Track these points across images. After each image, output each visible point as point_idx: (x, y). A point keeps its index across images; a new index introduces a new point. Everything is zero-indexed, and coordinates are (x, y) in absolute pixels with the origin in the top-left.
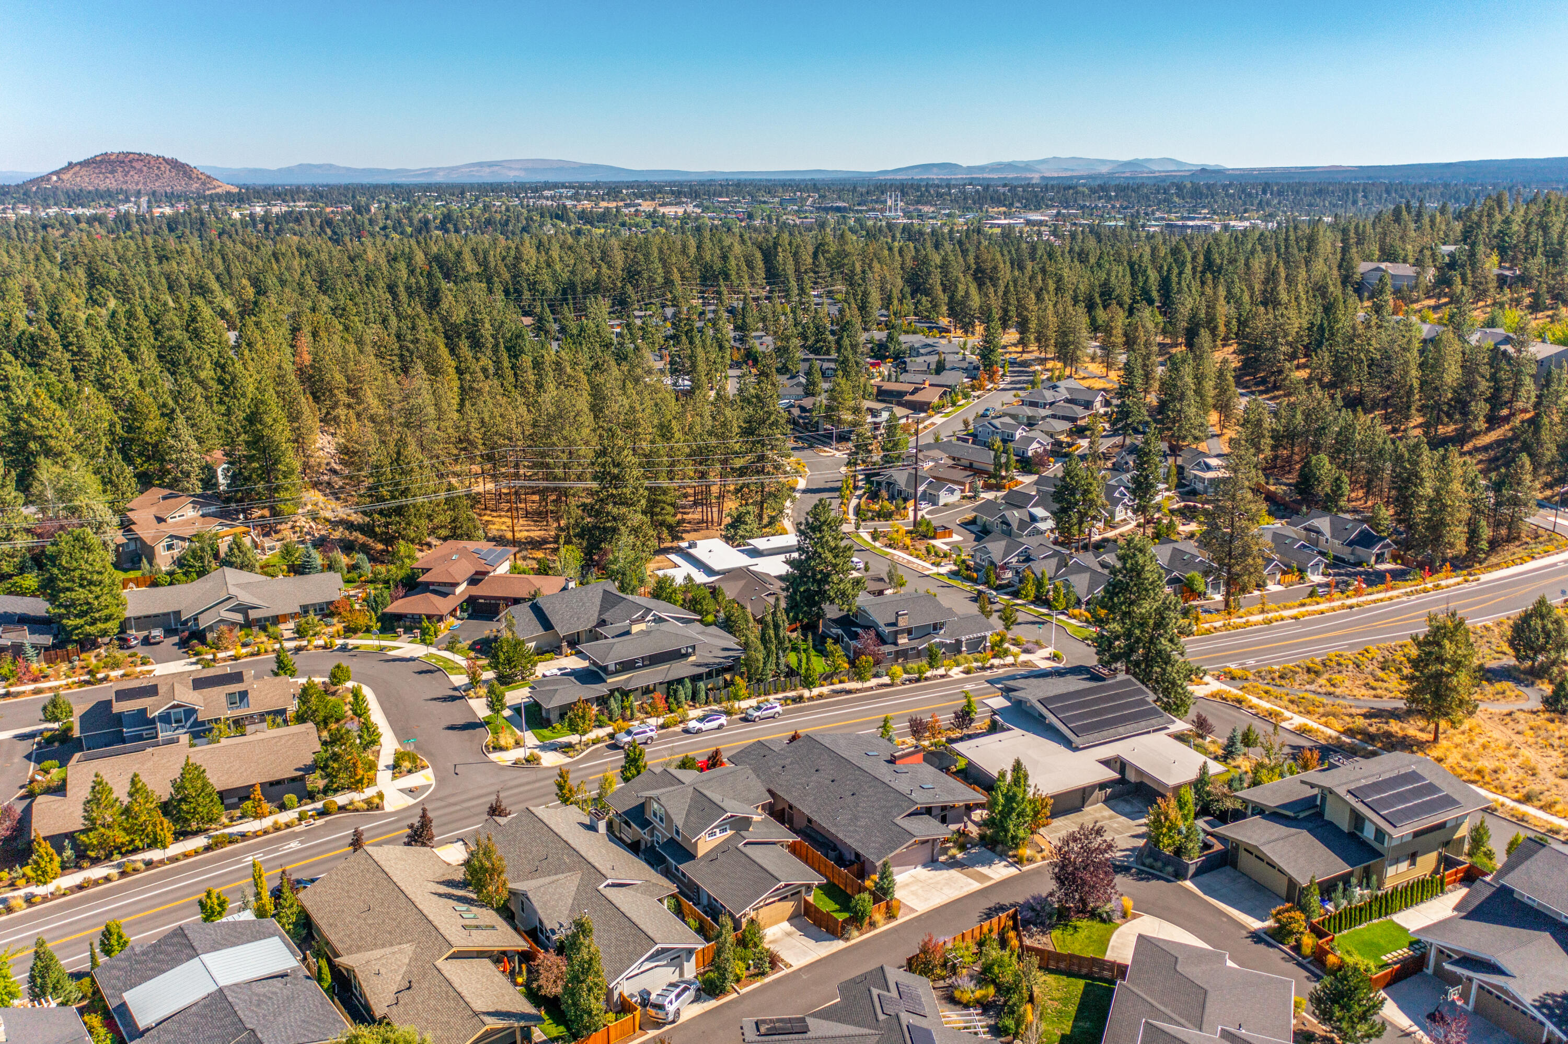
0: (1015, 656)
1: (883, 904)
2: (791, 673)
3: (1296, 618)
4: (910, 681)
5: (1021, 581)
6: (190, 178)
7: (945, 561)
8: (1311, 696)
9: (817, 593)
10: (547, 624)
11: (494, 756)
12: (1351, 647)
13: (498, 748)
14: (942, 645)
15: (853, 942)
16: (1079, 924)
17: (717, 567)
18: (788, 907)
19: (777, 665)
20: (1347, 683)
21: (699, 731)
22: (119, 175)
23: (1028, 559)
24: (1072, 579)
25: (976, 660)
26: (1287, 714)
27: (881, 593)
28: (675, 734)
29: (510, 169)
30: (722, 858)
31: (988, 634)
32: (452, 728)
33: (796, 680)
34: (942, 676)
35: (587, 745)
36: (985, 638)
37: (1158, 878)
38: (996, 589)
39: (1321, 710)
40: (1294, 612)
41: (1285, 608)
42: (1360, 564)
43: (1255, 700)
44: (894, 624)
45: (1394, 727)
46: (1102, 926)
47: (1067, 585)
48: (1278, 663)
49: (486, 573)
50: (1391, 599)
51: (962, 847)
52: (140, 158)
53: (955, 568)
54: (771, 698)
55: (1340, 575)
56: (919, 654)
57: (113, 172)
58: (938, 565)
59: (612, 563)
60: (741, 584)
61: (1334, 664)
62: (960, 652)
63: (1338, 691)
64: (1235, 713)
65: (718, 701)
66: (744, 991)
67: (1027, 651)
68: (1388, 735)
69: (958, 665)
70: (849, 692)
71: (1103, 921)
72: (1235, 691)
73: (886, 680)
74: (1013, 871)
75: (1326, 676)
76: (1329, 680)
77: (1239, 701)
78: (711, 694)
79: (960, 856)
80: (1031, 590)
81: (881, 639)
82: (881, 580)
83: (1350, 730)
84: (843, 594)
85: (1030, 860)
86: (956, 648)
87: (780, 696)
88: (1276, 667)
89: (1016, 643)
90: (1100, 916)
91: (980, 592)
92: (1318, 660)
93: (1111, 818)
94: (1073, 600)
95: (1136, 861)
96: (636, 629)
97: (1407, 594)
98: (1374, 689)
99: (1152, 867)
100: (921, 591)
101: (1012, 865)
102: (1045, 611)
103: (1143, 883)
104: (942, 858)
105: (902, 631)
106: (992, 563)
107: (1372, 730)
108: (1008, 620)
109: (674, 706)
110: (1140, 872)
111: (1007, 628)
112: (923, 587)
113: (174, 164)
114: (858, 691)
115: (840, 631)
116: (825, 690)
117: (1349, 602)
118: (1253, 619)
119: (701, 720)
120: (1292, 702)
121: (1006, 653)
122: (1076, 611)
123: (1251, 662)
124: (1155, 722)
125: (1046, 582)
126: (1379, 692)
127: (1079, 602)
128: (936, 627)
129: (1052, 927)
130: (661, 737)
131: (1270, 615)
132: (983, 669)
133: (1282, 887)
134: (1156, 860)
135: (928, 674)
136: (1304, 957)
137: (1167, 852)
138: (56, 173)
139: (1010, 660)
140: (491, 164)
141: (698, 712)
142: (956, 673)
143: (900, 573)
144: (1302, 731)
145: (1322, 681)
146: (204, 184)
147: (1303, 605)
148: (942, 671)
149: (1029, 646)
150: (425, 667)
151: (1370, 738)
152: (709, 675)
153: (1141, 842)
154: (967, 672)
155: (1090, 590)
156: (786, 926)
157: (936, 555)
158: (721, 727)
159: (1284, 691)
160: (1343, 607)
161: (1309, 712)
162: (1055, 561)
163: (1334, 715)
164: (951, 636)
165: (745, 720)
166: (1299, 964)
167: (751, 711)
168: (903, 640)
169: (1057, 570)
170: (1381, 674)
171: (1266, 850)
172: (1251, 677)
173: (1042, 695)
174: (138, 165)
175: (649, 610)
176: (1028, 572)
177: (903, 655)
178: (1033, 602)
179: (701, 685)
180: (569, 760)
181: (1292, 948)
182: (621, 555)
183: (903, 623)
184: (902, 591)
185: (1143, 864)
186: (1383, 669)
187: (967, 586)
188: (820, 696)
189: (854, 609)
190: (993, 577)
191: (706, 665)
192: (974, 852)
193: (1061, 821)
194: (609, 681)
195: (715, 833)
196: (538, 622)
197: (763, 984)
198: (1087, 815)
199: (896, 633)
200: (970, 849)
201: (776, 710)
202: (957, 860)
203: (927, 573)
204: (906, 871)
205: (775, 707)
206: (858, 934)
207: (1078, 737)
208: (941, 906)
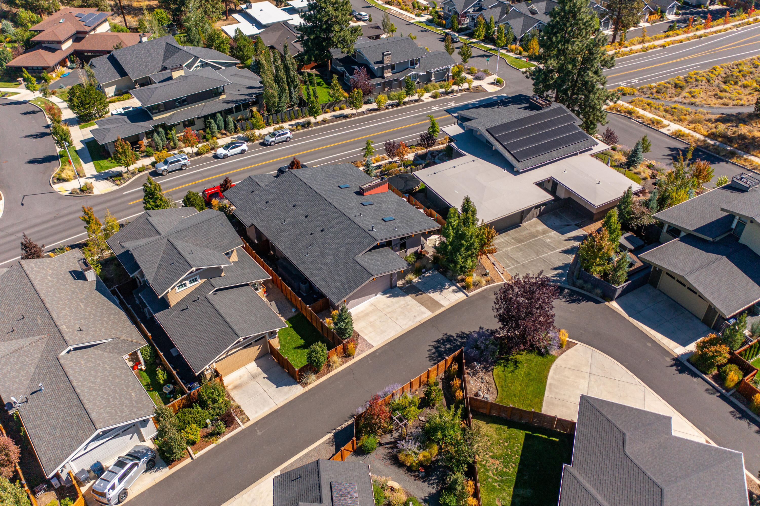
0: (470, 82)
1: (340, 348)
2: (302, 103)
3: (663, 46)
4: (392, 105)
5: (475, 25)
7: (425, 12)
8: (680, 106)
9: (324, 40)
10: (122, 72)
11: (57, 187)
12: (703, 66)
13: (60, 180)
14: (418, 76)
15: (310, 386)
16: (518, 357)
17: (264, 22)
18: (255, 351)
19: (291, 98)
20: (702, 94)
21: (225, 156)
23: (481, 9)
24: (511, 22)
25: (441, 87)
26: (666, 122)
27: (378, 37)
28: (207, 159)
30: (192, 308)
31: (451, 67)
32: (32, 162)
33: (305, 110)
34: (416, 101)
35: (133, 174)
36: (448, 69)
37: (588, 299)
38: (458, 32)
39: (688, 117)
40: (661, 42)
41: (656, 39)
42: (699, 6)
43: (641, 112)
44: (381, 62)
45: (744, 129)
46: (540, 359)
47: (508, 27)
48: (654, 81)
49: (86, 33)
50: (726, 30)
51: (418, 272)
53: (431, 17)
54: (286, 125)
55: (686, 14)
56: (400, 84)
58: (419, 15)
59: (185, 21)
60: (278, 34)
61: (693, 80)
62: (430, 81)
63: (697, 100)
64: (626, 122)
65: (244, 129)
66: (196, 456)
67: (478, 78)
68: (742, 137)
69: (427, 91)
70: (346, 117)
71: (541, 354)
72: (626, 105)
73: (374, 106)
74: (461, 296)
75: (687, 90)
76: (690, 93)
77: (630, 113)
78: (238, 125)
79: (415, 280)
80: (482, 32)
81: (371, 74)
82: (378, 27)
83: (713, 134)
84: (344, 41)
85: (476, 285)
86: (427, 78)
87: (293, 122)
88: (654, 85)
89: (470, 72)
90: (538, 349)
91: (447, 34)
92: (681, 77)
93: (544, 232)
94: (511, 38)
95: (567, 281)
96: (176, 75)
97: (736, 26)
98: (721, 98)
99: (582, 288)
100: (405, 35)
101: (460, 289)
102: (491, 47)
103: (575, 305)
104: (400, 283)
105: (387, 67)
106: (456, 13)
107: (729, 133)
108: (465, 56)
109: (209, 136)
110: (572, 292)
111: (465, 61)
112: (406, 32)
114: (353, 115)
115: (343, 69)
116: (328, 116)
117: (699, 33)
118: (635, 48)
119: (227, 147)
120: (666, 111)
121: (463, 80)
122: (513, 47)
123: (635, 81)
124: (581, 145)
125: (493, 25)
126: (725, 100)
127: (515, 39)
128: (413, 63)
129: (495, 362)
130: (193, 163)
131: (646, 45)
132: (447, 93)
133: (702, 312)
134: (586, 282)
135: (406, 99)
136: (728, 390)
137: (595, 275)
139: (466, 85)
141: (228, 140)
142: (426, 97)
143: (391, 22)
144: (677, 136)
145: (684, 94)
147: (668, 36)
148: (416, 97)
149: (480, 74)
150: (31, 109)
151: (728, 140)
152: (238, 109)
153: (570, 258)
154: (434, 97)
155: (523, 31)
156: (253, 367)
157: (419, 8)
158: (243, 152)
159: (661, 103)
160: (695, 37)
161: (681, 120)
162: (499, 10)
163: (699, 122)
164: (423, 70)
165: (263, 144)
166: (722, 397)
167: (267, 138)
168: (388, 74)
169: (501, 16)
170: (724, 86)
171: (691, 280)
172: (636, 92)
173: (490, 125)
175: (196, 58)
176: (480, 18)
177: (389, 84)
178: (483, 41)
179: (230, 118)
180: (116, 188)
181: (715, 378)
182: (191, 15)
183: (388, 61)
184: (393, 35)
185: (574, 285)
186: (725, 82)
187: (439, 30)
188: (324, 121)
189: (352, 51)
190: (456, 23)
191: (234, 102)
192: (428, 276)
193: (502, 238)
194: (155, 118)
195: (185, 284)
196: (115, 70)
197: (217, 446)
198: (524, 230)
199: (383, 69)
200: (425, 272)
201: (288, 135)
202: (413, 285)
203: (412, 21)
204: (367, 299)
205: (287, 133)
206: (315, 379)
207: (519, 162)
208: (395, 339)
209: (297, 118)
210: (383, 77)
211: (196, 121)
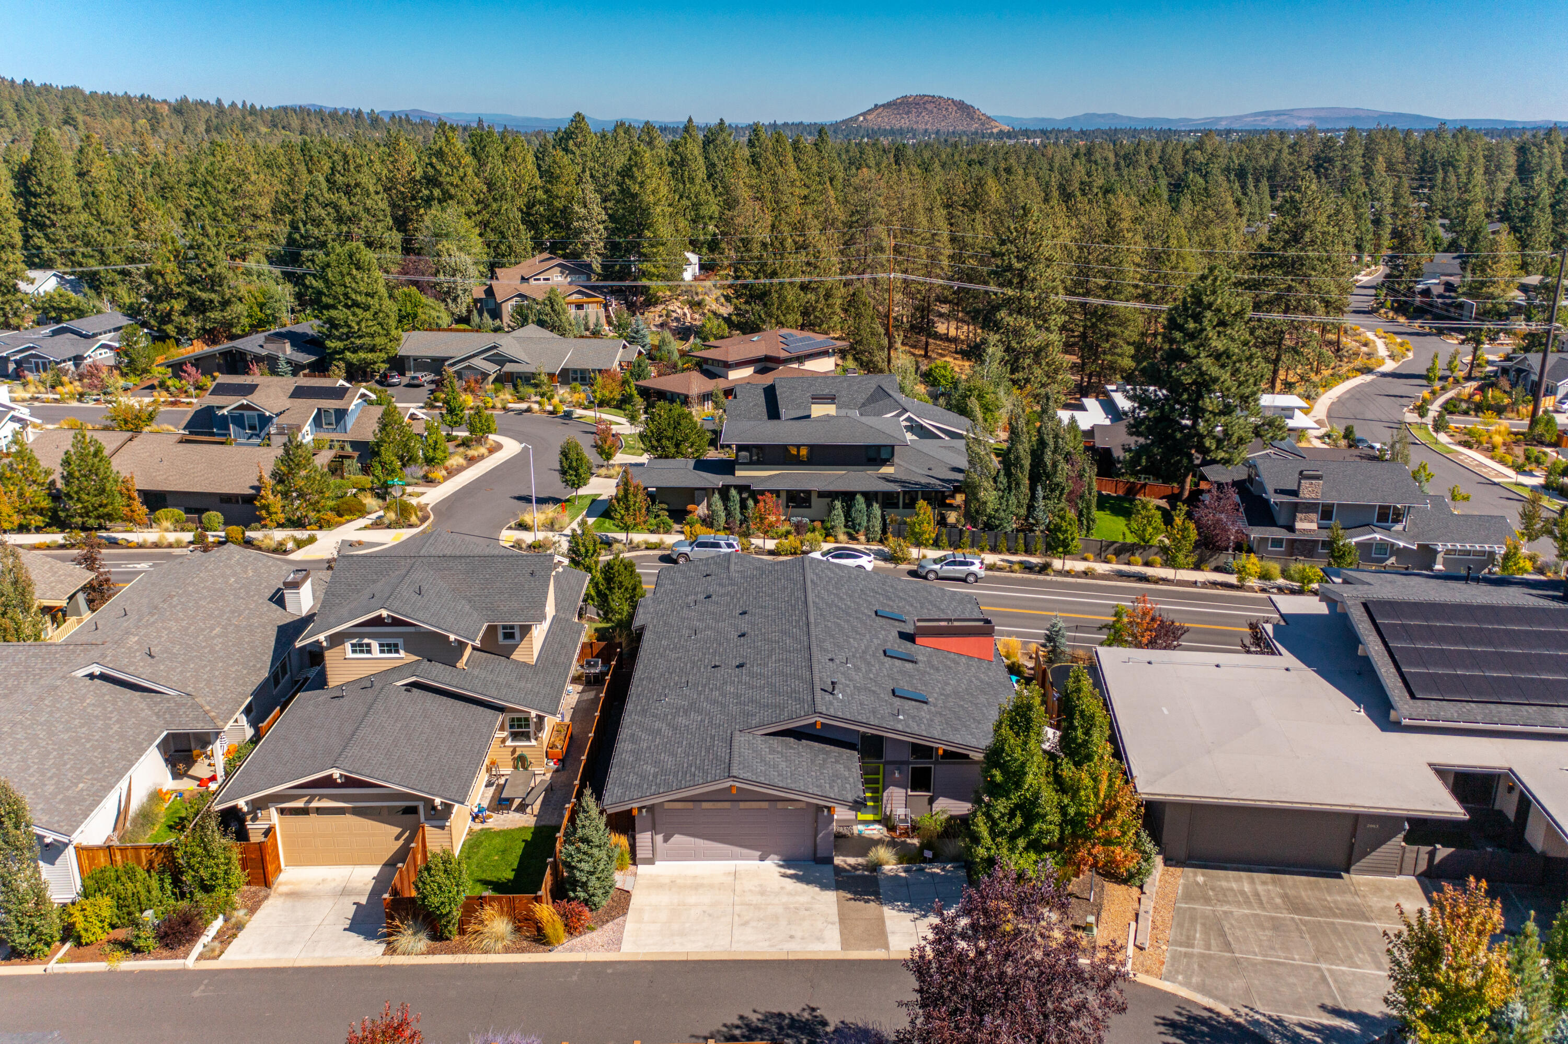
4: (1282, 589)
6: (972, 119)
11: (507, 534)
13: (522, 526)
14: (1389, 547)
15: (398, 960)
18: (387, 837)
22: (913, 116)
29: (1300, 118)
31: (1500, 550)
32: (522, 498)
35: (635, 548)
36: (1494, 557)
44: (1293, 492)
52: (933, 100)
54: (995, 558)
57: (908, 113)
66: (56, 968)
73: (1233, 578)
78: (890, 528)
79: (893, 868)
86: (1417, 560)
96: (818, 411)
104: (849, 860)
105: (1310, 507)
113: (962, 107)
114: (1165, 581)
116: (1103, 567)
119: (828, 552)
128: (1386, 515)
138: (863, 114)
140: (1278, 114)
146: (983, 124)
152: (909, 501)
156: (366, 874)
164: (1412, 539)
168: (1307, 525)
174: (929, 107)
175: (904, 411)
177: (1305, 550)
179: (876, 509)
183: (1310, 493)
187: (1556, 504)
188: (1086, 574)
192: (933, 875)
193: (1252, 882)
194: (738, 473)
195: (368, 645)
196: (765, 410)
197: (110, 972)
198: (1342, 892)
199: (1295, 508)
200: (931, 861)
201: (973, 568)
202: (876, 877)
203: (1496, 480)
204: (733, 857)
205: (972, 564)
206: (424, 949)
207: (1413, 696)
208: (686, 962)
209: (1028, 552)
210: (1291, 529)
211: (814, 498)
